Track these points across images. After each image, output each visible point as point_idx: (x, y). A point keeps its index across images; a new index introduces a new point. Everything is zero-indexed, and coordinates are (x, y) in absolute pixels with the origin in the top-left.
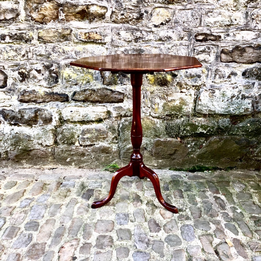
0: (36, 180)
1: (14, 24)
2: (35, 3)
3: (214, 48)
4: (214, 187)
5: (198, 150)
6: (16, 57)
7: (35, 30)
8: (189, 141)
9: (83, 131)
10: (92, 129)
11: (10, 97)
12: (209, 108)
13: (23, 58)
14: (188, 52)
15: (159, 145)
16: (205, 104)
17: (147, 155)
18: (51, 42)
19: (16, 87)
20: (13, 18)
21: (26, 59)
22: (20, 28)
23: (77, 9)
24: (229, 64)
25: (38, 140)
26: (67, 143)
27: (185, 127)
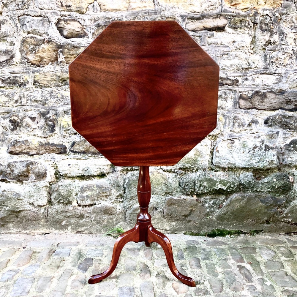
0: (24, 248)
1: (8, 66)
2: (32, 44)
3: (231, 93)
4: (237, 254)
5: (218, 210)
6: (8, 102)
7: (31, 73)
8: (207, 200)
9: (82, 188)
10: (93, 186)
12: (228, 161)
13: (16, 104)
15: (171, 204)
16: (224, 156)
17: (158, 216)
18: (48, 87)
19: (6, 136)
20: (7, 60)
21: (19, 105)
22: (14, 71)
23: (78, 51)
24: (249, 110)
25: (29, 199)
26: (63, 203)
27: (201, 182)
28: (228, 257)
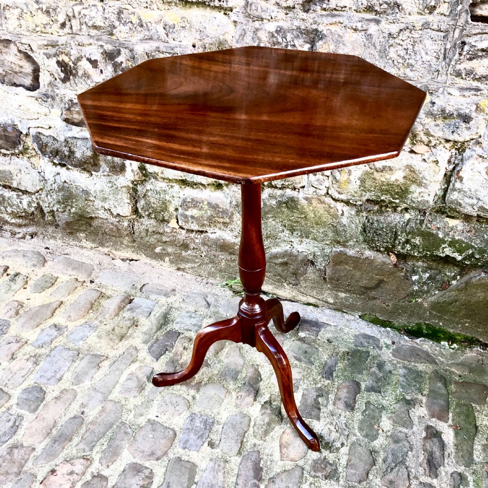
0: (91, 282)
5: (437, 292)
6: (49, 26)
8: (418, 268)
9: (184, 201)
10: (203, 202)
11: (46, 110)
12: (481, 204)
13: (62, 31)
14: (445, 49)
15: (341, 262)
17: (313, 277)
19: (55, 90)
21: (69, 34)
25: (102, 201)
26: (155, 218)
27: (410, 236)
28: (420, 397)
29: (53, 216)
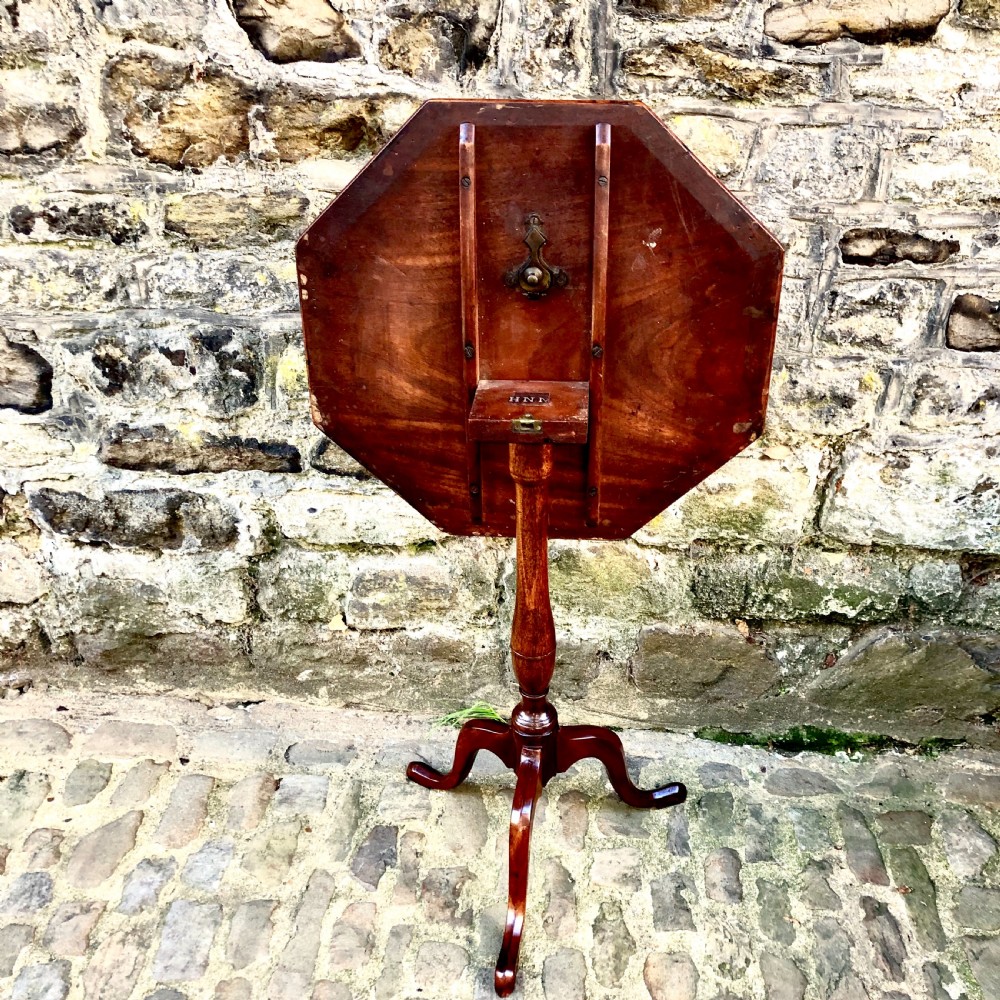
0: (184, 761)
1: (63, 165)
2: (145, 84)
3: (924, 291)
4: (865, 841)
5: (818, 673)
6: (81, 297)
7: (153, 195)
8: (784, 638)
9: (360, 580)
10: (396, 577)
11: (67, 446)
12: (877, 526)
13: (108, 303)
14: (808, 304)
15: (659, 647)
16: (863, 507)
17: (610, 679)
18: (219, 247)
19: (87, 408)
20: (57, 145)
21: (121, 308)
22: (88, 186)
23: (325, 113)
24: (982, 355)
25: (185, 602)
26: (298, 619)
27: (771, 590)
28: (834, 853)
29: (72, 643)
